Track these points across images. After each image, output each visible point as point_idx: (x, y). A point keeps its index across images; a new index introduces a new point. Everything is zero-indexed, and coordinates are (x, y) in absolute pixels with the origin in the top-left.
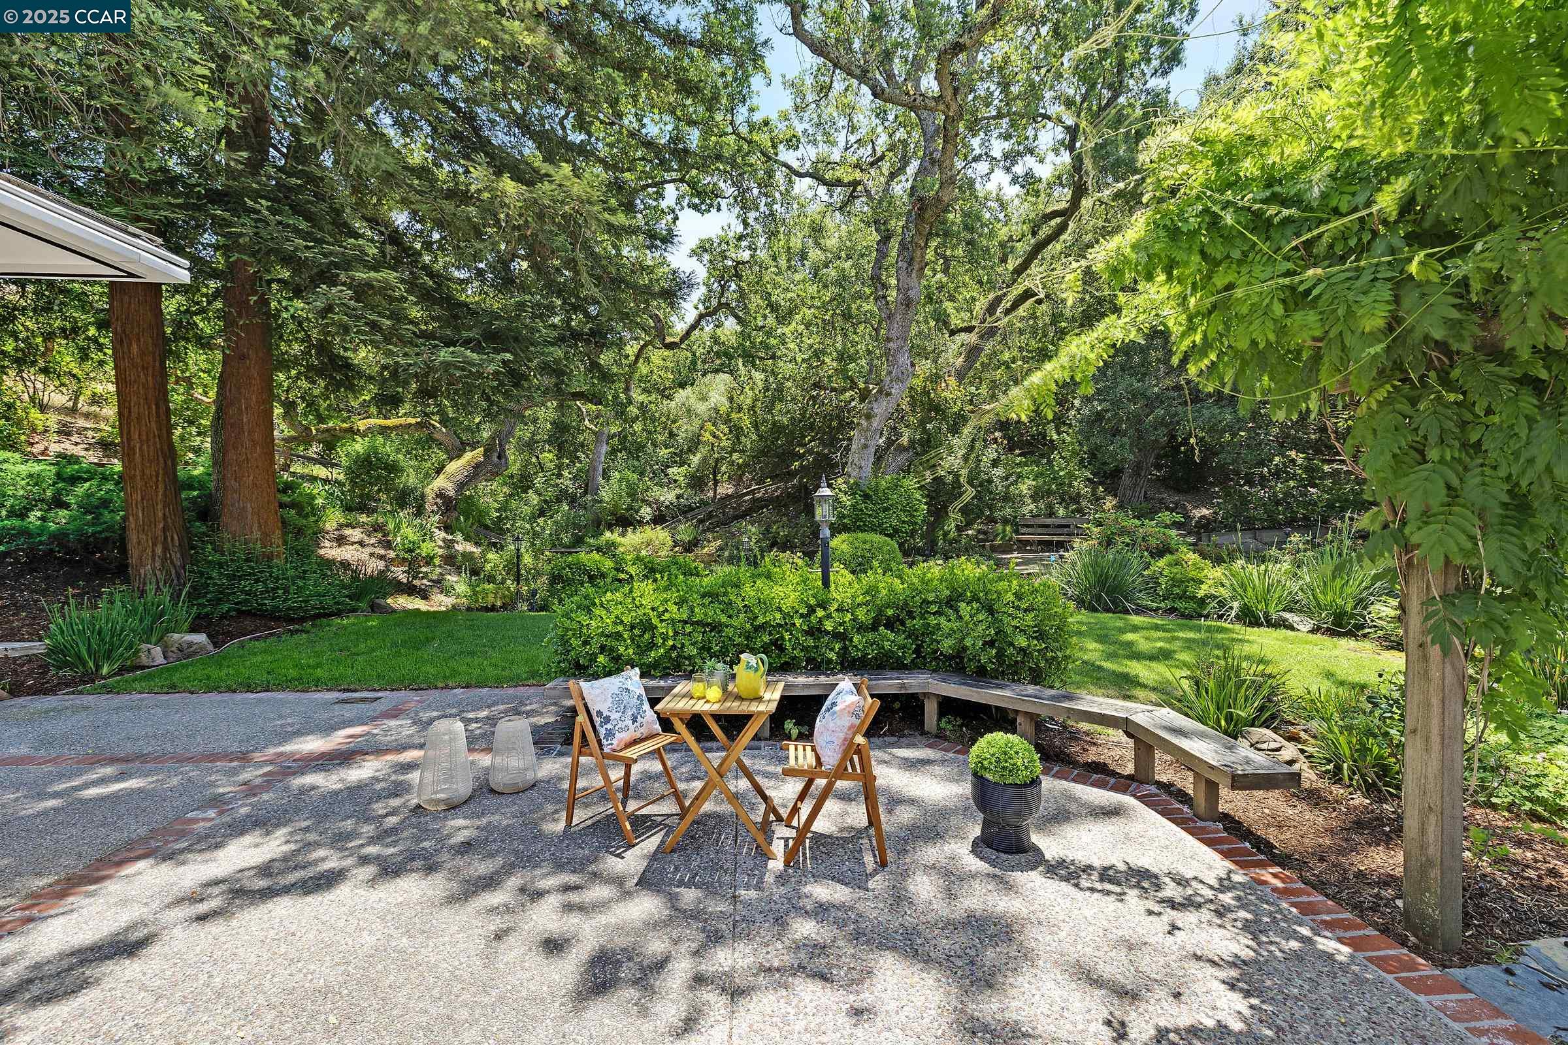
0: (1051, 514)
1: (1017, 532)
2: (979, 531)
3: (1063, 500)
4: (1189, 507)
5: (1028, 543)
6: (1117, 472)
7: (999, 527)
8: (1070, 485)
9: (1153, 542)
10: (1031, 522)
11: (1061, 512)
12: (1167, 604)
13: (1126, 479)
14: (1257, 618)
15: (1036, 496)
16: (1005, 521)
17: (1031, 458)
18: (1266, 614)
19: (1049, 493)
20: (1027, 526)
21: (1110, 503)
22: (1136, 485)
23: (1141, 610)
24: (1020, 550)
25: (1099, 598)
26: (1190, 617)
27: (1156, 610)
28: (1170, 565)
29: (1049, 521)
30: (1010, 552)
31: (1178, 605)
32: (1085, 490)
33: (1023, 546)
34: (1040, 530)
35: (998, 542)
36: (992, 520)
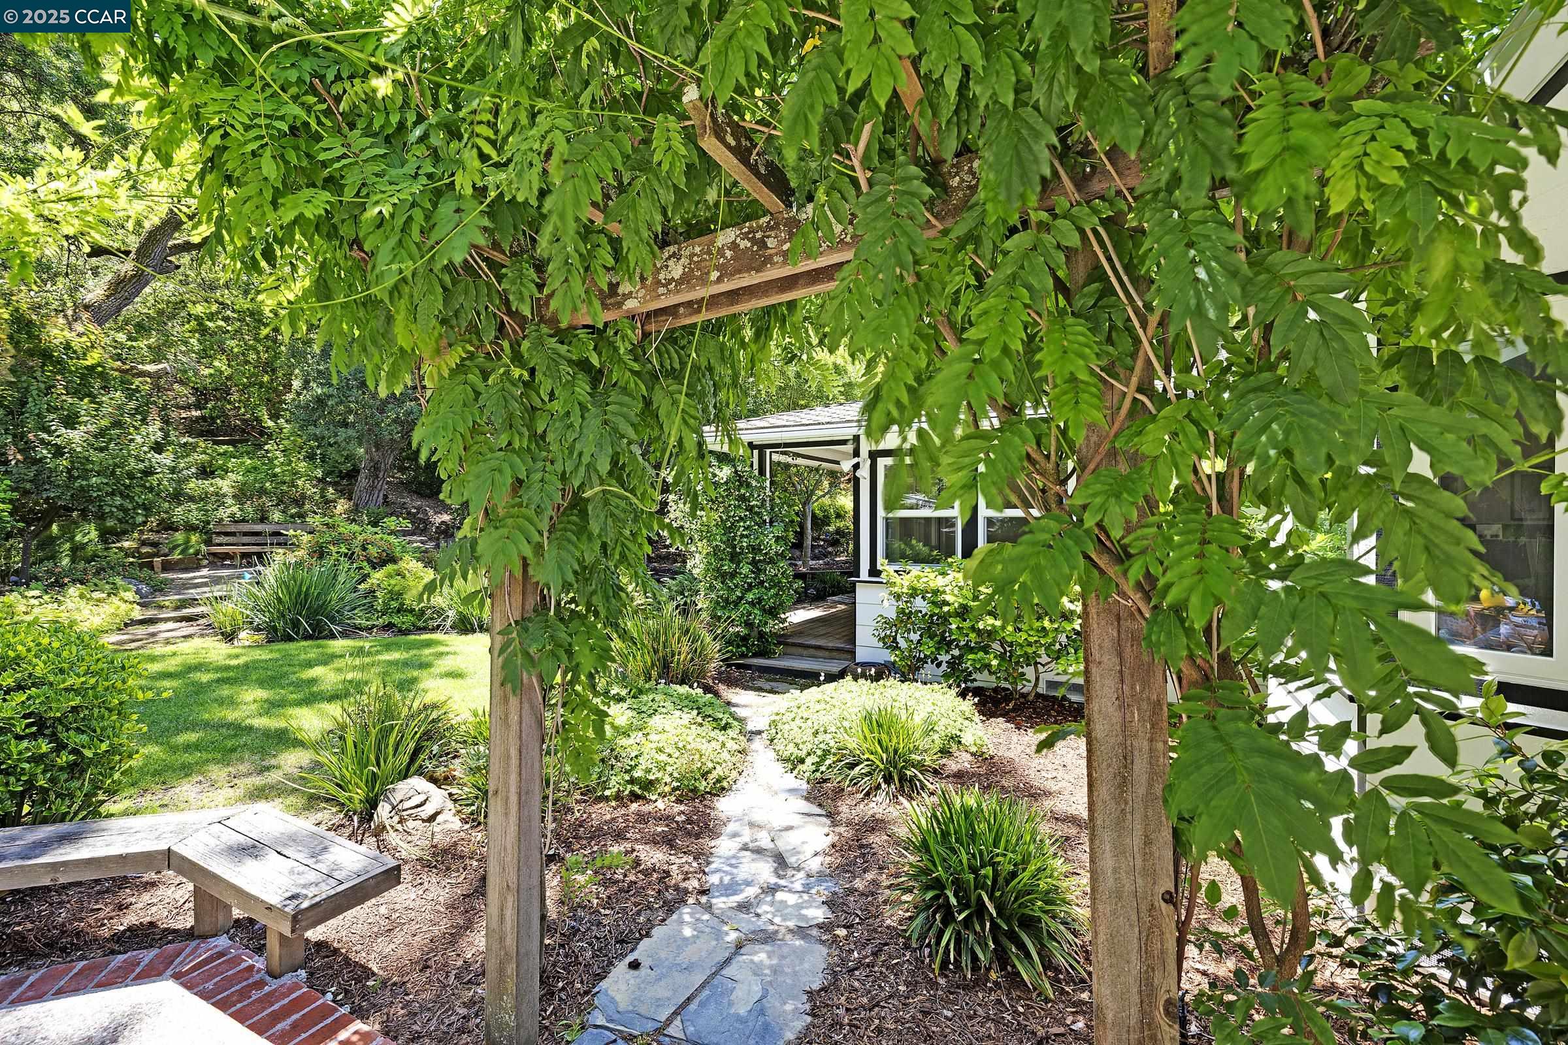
0: (263, 519)
1: (209, 543)
2: (144, 543)
3: (280, 501)
4: (431, 513)
5: (227, 556)
6: (353, 474)
7: (179, 537)
8: (293, 484)
9: (373, 551)
10: (232, 529)
11: (276, 516)
12: (385, 620)
13: (363, 481)
14: (472, 625)
15: (241, 495)
16: (190, 528)
17: (242, 448)
18: (480, 620)
19: (263, 492)
20: (227, 534)
21: (342, 506)
22: (373, 487)
23: (350, 632)
24: (212, 565)
25: (296, 624)
26: (406, 632)
27: (369, 629)
28: (389, 576)
29: (258, 528)
30: (198, 567)
31: (396, 620)
32: (310, 490)
33: (218, 560)
34: (246, 539)
35: (176, 556)
36: (168, 526)
